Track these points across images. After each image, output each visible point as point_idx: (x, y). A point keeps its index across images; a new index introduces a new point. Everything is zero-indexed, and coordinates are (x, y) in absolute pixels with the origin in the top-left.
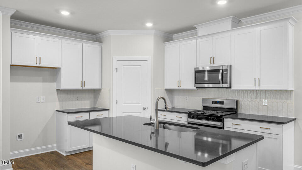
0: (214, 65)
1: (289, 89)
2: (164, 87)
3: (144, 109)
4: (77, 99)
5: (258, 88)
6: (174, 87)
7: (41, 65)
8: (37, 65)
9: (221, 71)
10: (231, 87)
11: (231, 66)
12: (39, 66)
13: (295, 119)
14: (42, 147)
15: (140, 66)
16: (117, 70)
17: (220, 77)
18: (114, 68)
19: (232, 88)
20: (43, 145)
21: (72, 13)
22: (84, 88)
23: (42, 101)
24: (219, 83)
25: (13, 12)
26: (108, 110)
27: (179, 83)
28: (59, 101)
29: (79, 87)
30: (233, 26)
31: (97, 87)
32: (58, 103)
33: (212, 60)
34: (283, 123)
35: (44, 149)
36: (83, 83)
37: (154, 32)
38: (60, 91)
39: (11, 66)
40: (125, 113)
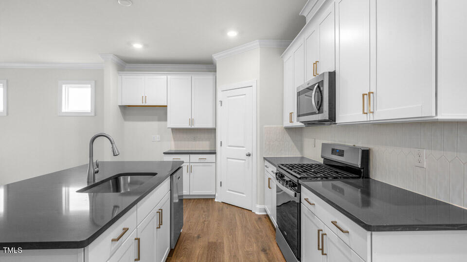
2: (283, 124)
3: (249, 155)
4: (195, 139)
7: (147, 104)
8: (143, 104)
12: (145, 105)
15: (245, 95)
16: (221, 103)
18: (219, 100)
21: (146, 46)
22: (193, 127)
23: (157, 140)
27: (291, 116)
28: (174, 141)
29: (186, 125)
31: (209, 126)
32: (173, 143)
33: (315, 68)
36: (192, 121)
37: (258, 43)
38: (175, 130)
39: (120, 106)
40: (229, 160)
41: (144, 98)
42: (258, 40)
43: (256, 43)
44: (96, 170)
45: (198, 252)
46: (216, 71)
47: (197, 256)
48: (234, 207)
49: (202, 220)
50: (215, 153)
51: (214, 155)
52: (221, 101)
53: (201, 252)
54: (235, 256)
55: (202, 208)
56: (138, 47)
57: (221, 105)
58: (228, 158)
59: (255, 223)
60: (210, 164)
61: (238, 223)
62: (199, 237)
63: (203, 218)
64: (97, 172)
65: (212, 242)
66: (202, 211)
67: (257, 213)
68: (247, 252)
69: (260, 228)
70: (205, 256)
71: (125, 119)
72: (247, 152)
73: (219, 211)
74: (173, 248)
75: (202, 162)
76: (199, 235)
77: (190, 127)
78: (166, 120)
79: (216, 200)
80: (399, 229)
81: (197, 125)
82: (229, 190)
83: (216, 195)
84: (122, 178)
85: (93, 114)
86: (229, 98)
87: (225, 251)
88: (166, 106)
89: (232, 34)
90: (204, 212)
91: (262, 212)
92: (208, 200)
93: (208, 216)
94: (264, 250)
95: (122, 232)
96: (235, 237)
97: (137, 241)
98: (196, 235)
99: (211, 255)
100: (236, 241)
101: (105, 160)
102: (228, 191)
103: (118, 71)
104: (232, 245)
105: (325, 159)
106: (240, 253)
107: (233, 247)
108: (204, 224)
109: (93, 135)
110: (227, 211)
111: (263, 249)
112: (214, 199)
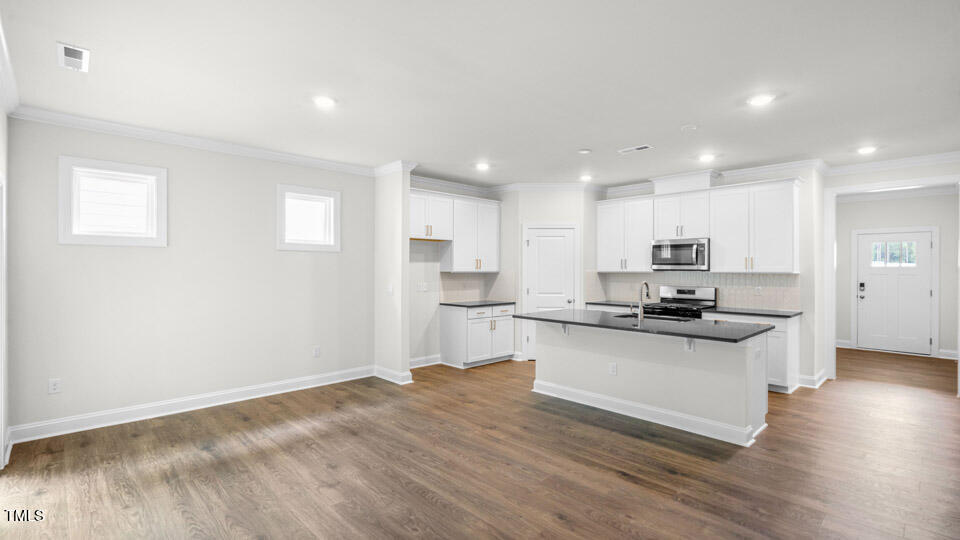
0: (683, 238)
1: (795, 272)
2: (596, 269)
3: (569, 302)
5: (751, 271)
6: (616, 268)
7: (432, 238)
8: (428, 238)
9: (695, 247)
10: (709, 270)
11: (709, 240)
13: (801, 313)
14: (423, 358)
15: (564, 236)
16: (528, 244)
17: (694, 256)
18: (525, 239)
19: (712, 270)
20: (426, 355)
22: (480, 271)
24: (692, 264)
25: (413, 167)
26: (514, 303)
27: (624, 263)
28: (444, 290)
30: (713, 184)
31: (493, 269)
32: (442, 293)
33: (680, 230)
34: (789, 317)
35: (427, 361)
38: (444, 275)
41: (429, 229)
52: (528, 241)
75: (503, 315)
79: (520, 360)
85: (338, 250)
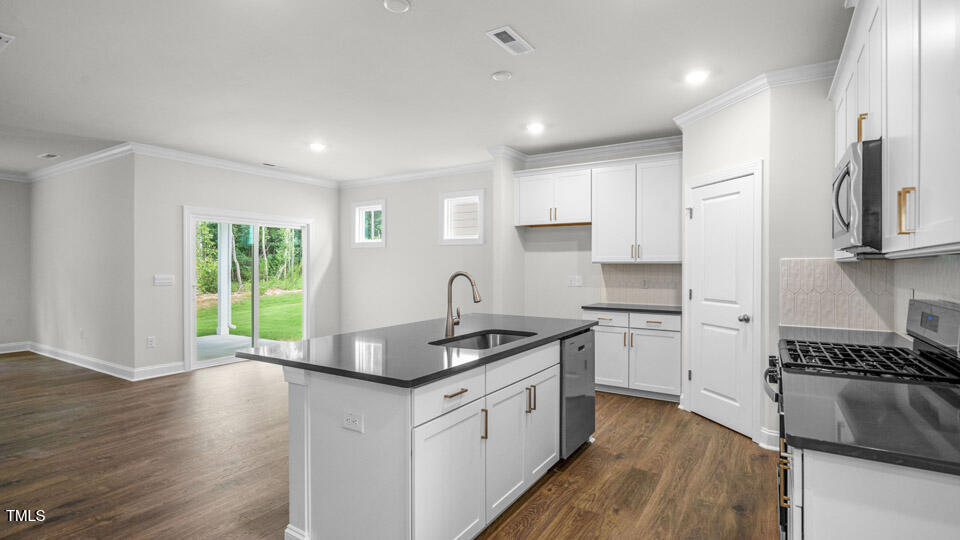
3: (746, 320)
7: (558, 222)
8: (553, 222)
12: (555, 223)
15: (738, 193)
16: (691, 213)
18: (687, 207)
22: (638, 260)
23: (577, 284)
28: (607, 286)
29: (627, 258)
31: (674, 257)
32: (604, 290)
36: (636, 250)
37: (765, 80)
38: (608, 267)
39: (517, 227)
40: (706, 327)
41: (553, 212)
42: (763, 75)
43: (762, 81)
44: (456, 320)
45: (608, 476)
46: (680, 149)
47: (603, 481)
48: (713, 424)
49: (637, 433)
50: (679, 313)
51: (679, 317)
52: (691, 210)
53: (613, 478)
54: (672, 501)
55: (647, 415)
56: (536, 130)
57: (691, 217)
58: (704, 324)
59: (747, 461)
60: (671, 334)
61: (707, 454)
62: (619, 457)
63: (641, 431)
64: (457, 323)
65: (640, 471)
66: (644, 420)
67: (763, 445)
68: (702, 501)
69: (753, 471)
70: (618, 486)
71: (526, 248)
72: (742, 314)
73: (678, 426)
74: (565, 458)
75: (651, 328)
76: (621, 454)
77: (633, 261)
78: (590, 249)
79: (680, 407)
80: (853, 454)
81: (646, 258)
82: (705, 389)
83: (682, 397)
84: (491, 336)
85: (481, 243)
86: (707, 202)
87: (658, 489)
88: (590, 224)
89: (697, 77)
90: (647, 422)
91: (772, 445)
92: (665, 405)
93: (652, 430)
94: (739, 509)
95: (460, 390)
96: (688, 475)
97: (484, 413)
98: (615, 453)
99: (628, 487)
100: (686, 480)
101: (494, 312)
102: (705, 392)
103: (514, 170)
104: (674, 484)
105: (918, 339)
106: (686, 499)
107: (676, 486)
108: (638, 440)
109: (453, 273)
110: (695, 429)
111: (739, 506)
112: (679, 404)
